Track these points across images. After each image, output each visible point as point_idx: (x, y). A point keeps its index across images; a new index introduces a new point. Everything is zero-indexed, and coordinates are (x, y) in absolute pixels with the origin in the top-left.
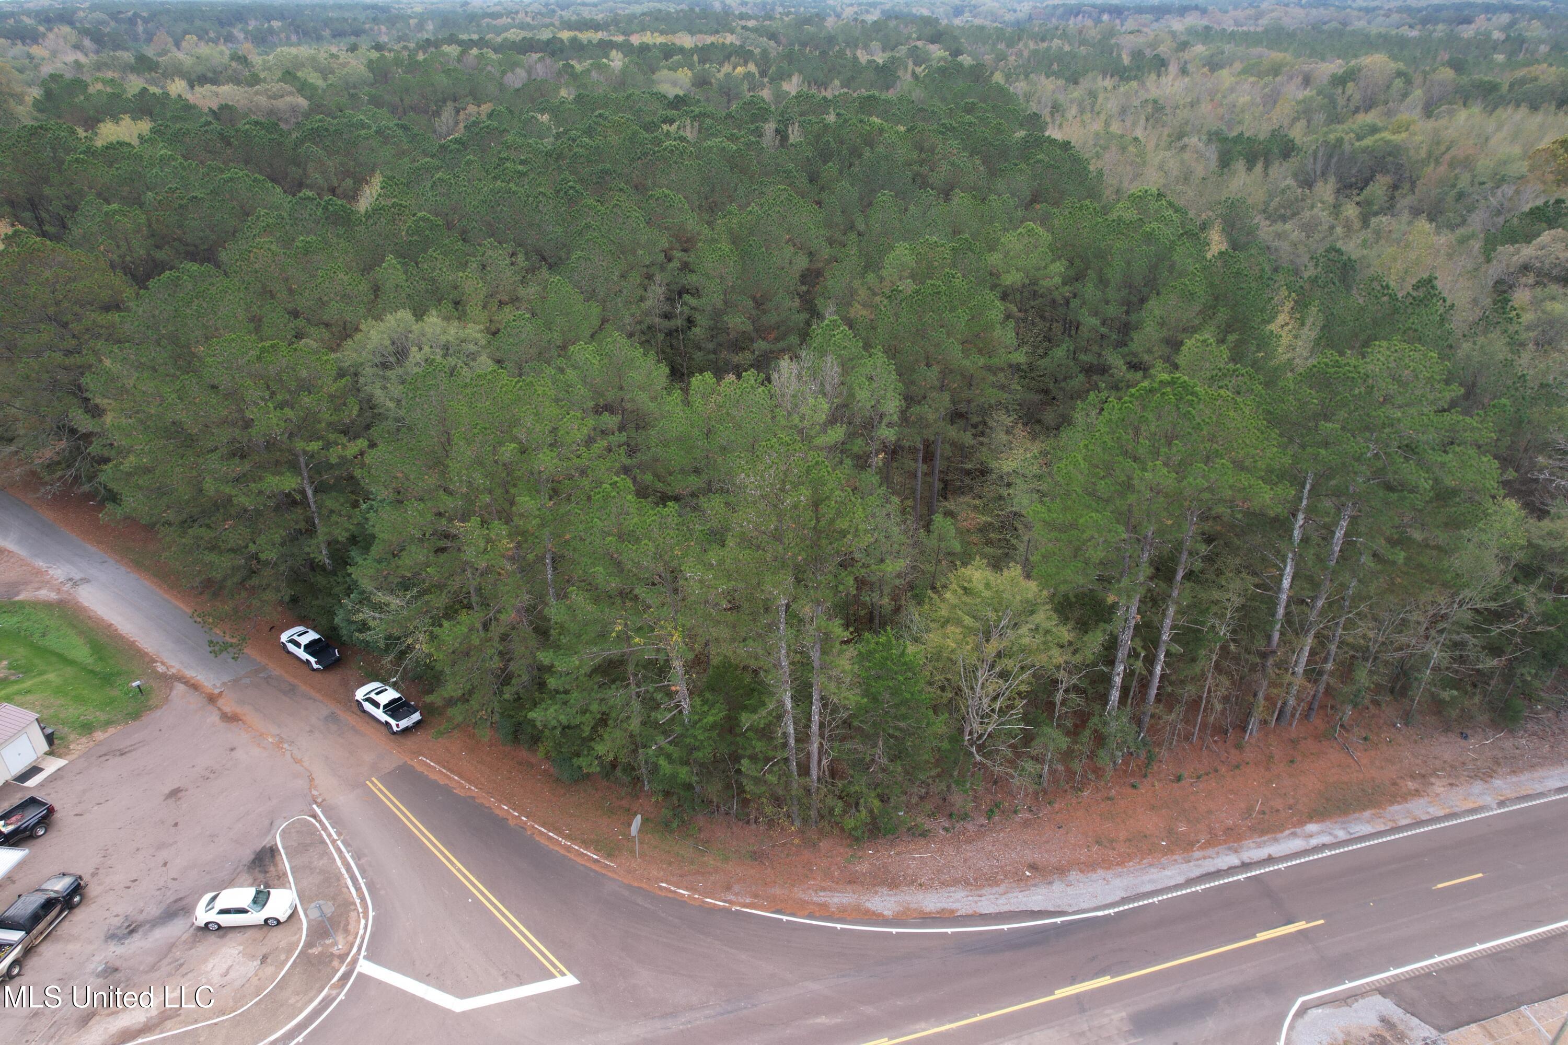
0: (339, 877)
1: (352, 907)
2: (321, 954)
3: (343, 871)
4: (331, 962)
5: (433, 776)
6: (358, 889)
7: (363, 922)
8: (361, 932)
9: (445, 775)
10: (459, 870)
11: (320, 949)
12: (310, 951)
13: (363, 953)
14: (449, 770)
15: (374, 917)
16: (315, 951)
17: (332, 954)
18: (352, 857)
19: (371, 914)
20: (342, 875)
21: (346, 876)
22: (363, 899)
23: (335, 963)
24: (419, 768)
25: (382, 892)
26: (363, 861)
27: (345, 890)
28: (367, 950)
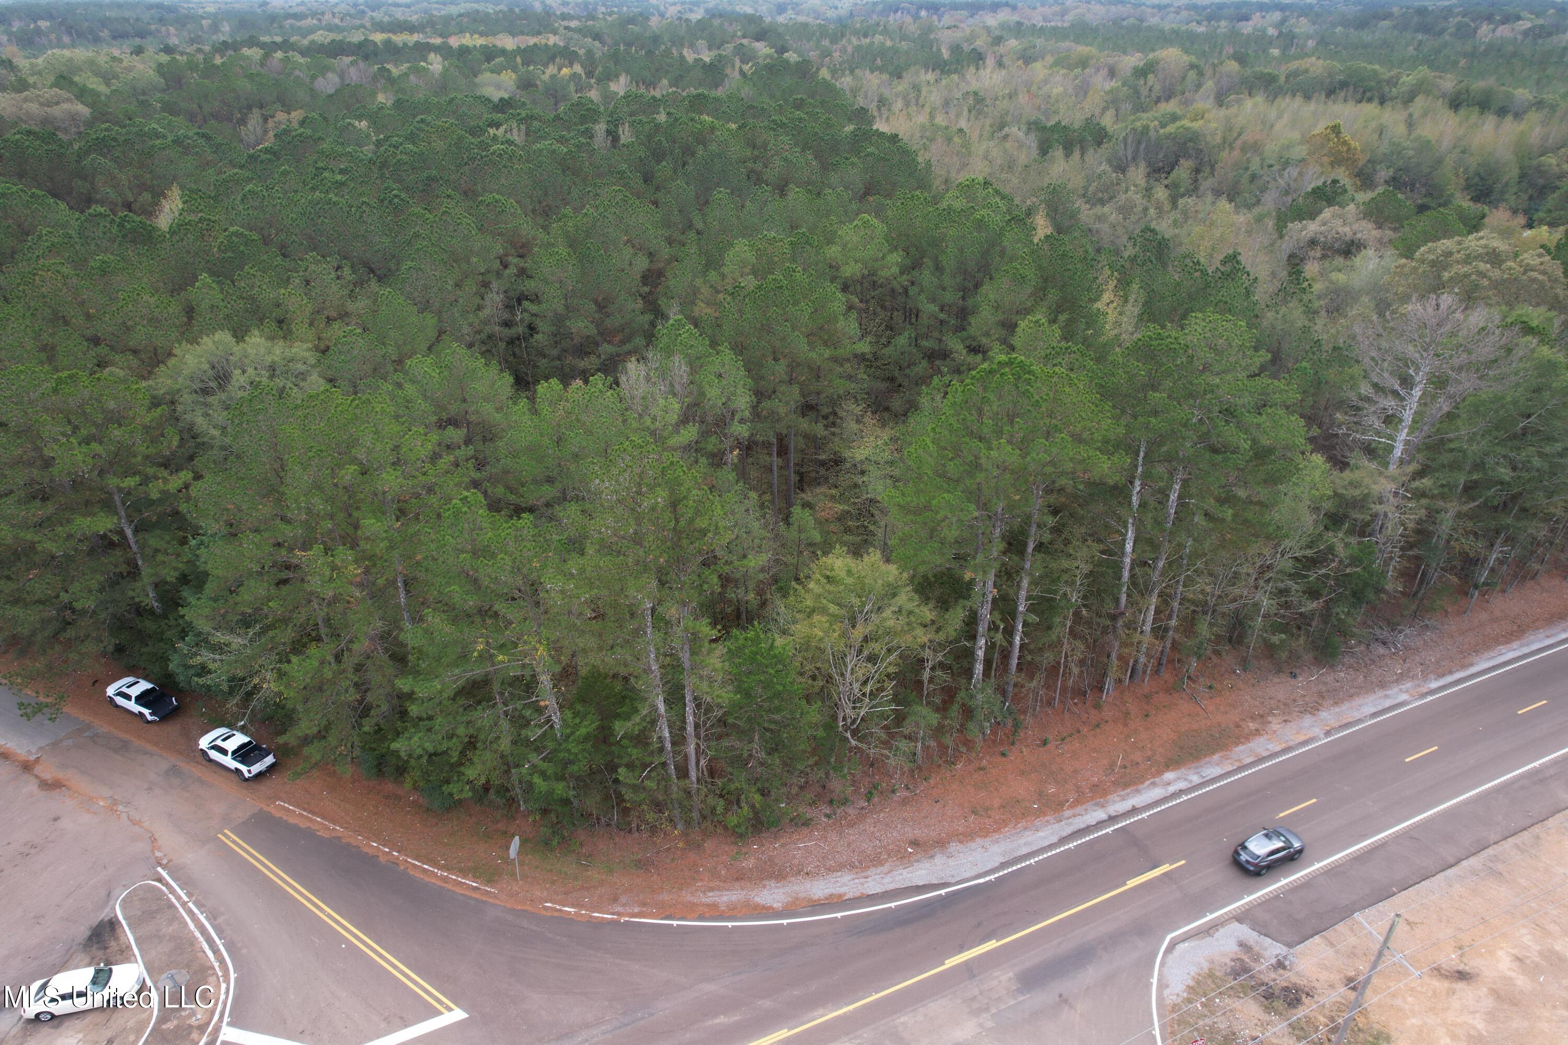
0: (193, 941)
1: (210, 972)
2: (177, 1027)
3: (197, 934)
4: (190, 1033)
5: (292, 820)
6: (216, 951)
7: (224, 986)
8: (222, 997)
9: (307, 817)
10: (329, 916)
11: (175, 1022)
12: (164, 1027)
13: (226, 1019)
14: (310, 812)
15: (236, 979)
16: (170, 1025)
17: (190, 1026)
18: (207, 918)
19: (233, 976)
20: (196, 939)
21: (201, 939)
22: (222, 961)
23: (195, 1035)
24: (278, 814)
25: (244, 951)
26: (220, 920)
27: (200, 955)
28: (230, 1015)
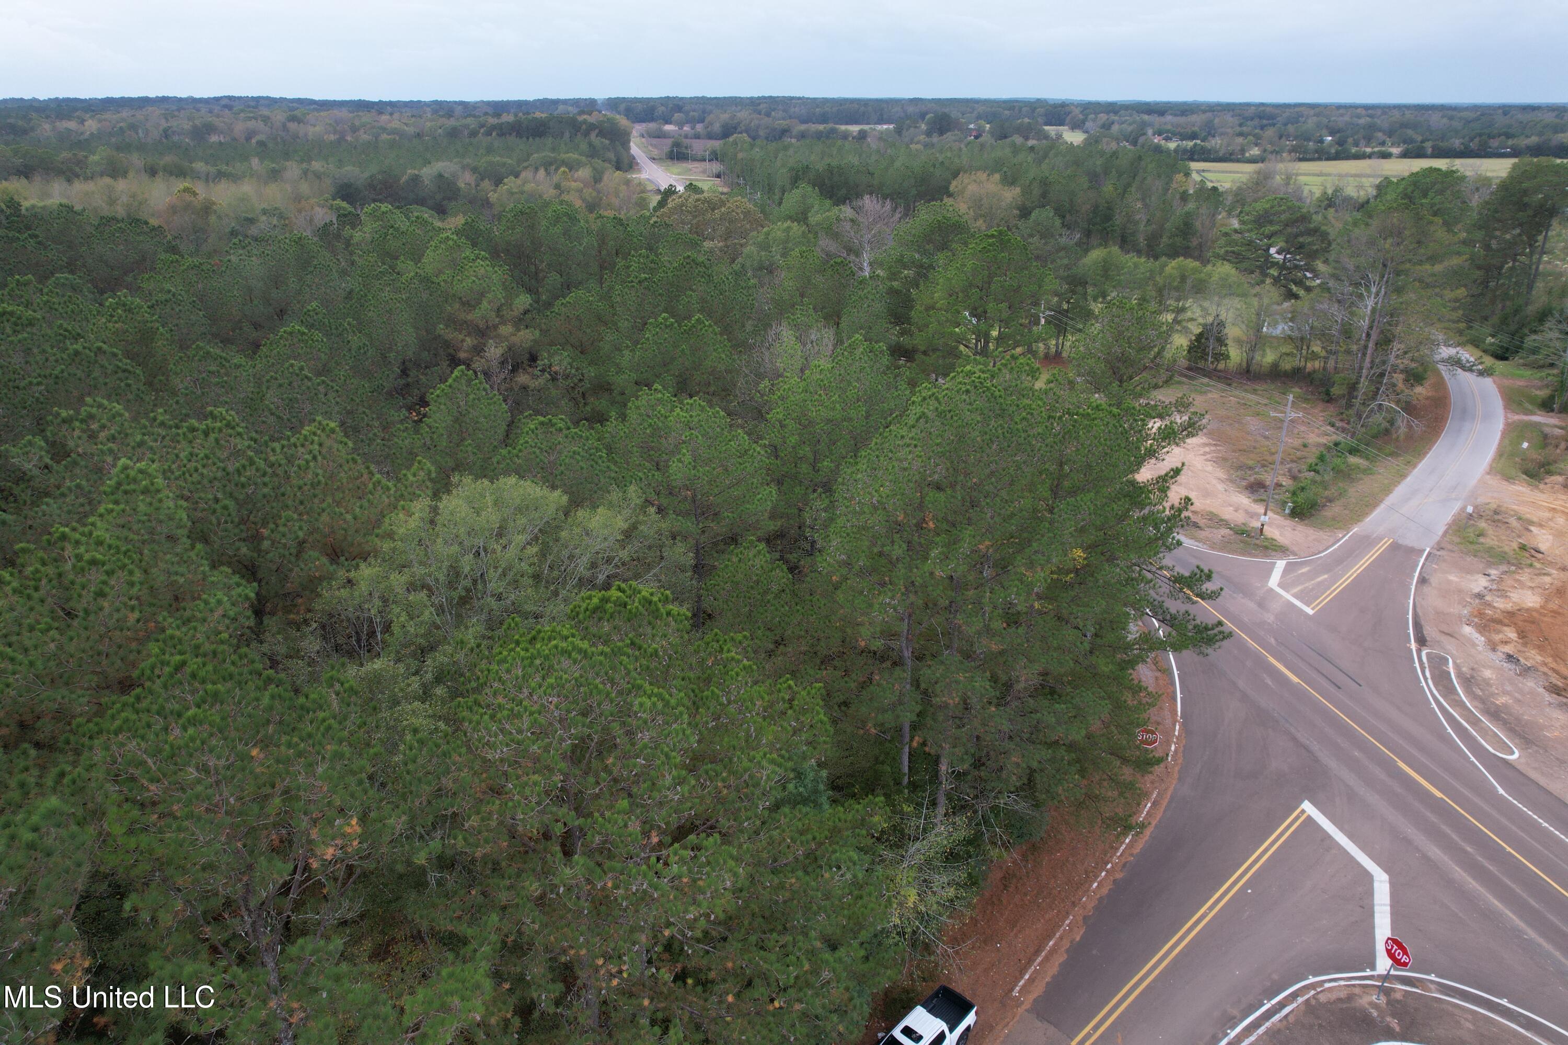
0: (1272, 1033)
1: (1313, 1002)
2: (1394, 1016)
3: (1261, 1030)
4: (1398, 1001)
5: (1053, 969)
6: (1282, 1005)
7: (1327, 985)
8: (1342, 983)
9: (1047, 958)
10: (1211, 908)
11: (1389, 1019)
12: (1397, 1029)
13: (1368, 973)
14: (1037, 952)
15: (1315, 975)
16: (1394, 1024)
17: (1388, 1003)
18: (1233, 1028)
19: (1312, 980)
20: (1268, 1029)
21: (1268, 1024)
22: (1294, 996)
23: (1398, 996)
24: (1038, 990)
25: (1275, 977)
26: (1235, 1012)
27: (1291, 1019)
28: (1364, 970)
